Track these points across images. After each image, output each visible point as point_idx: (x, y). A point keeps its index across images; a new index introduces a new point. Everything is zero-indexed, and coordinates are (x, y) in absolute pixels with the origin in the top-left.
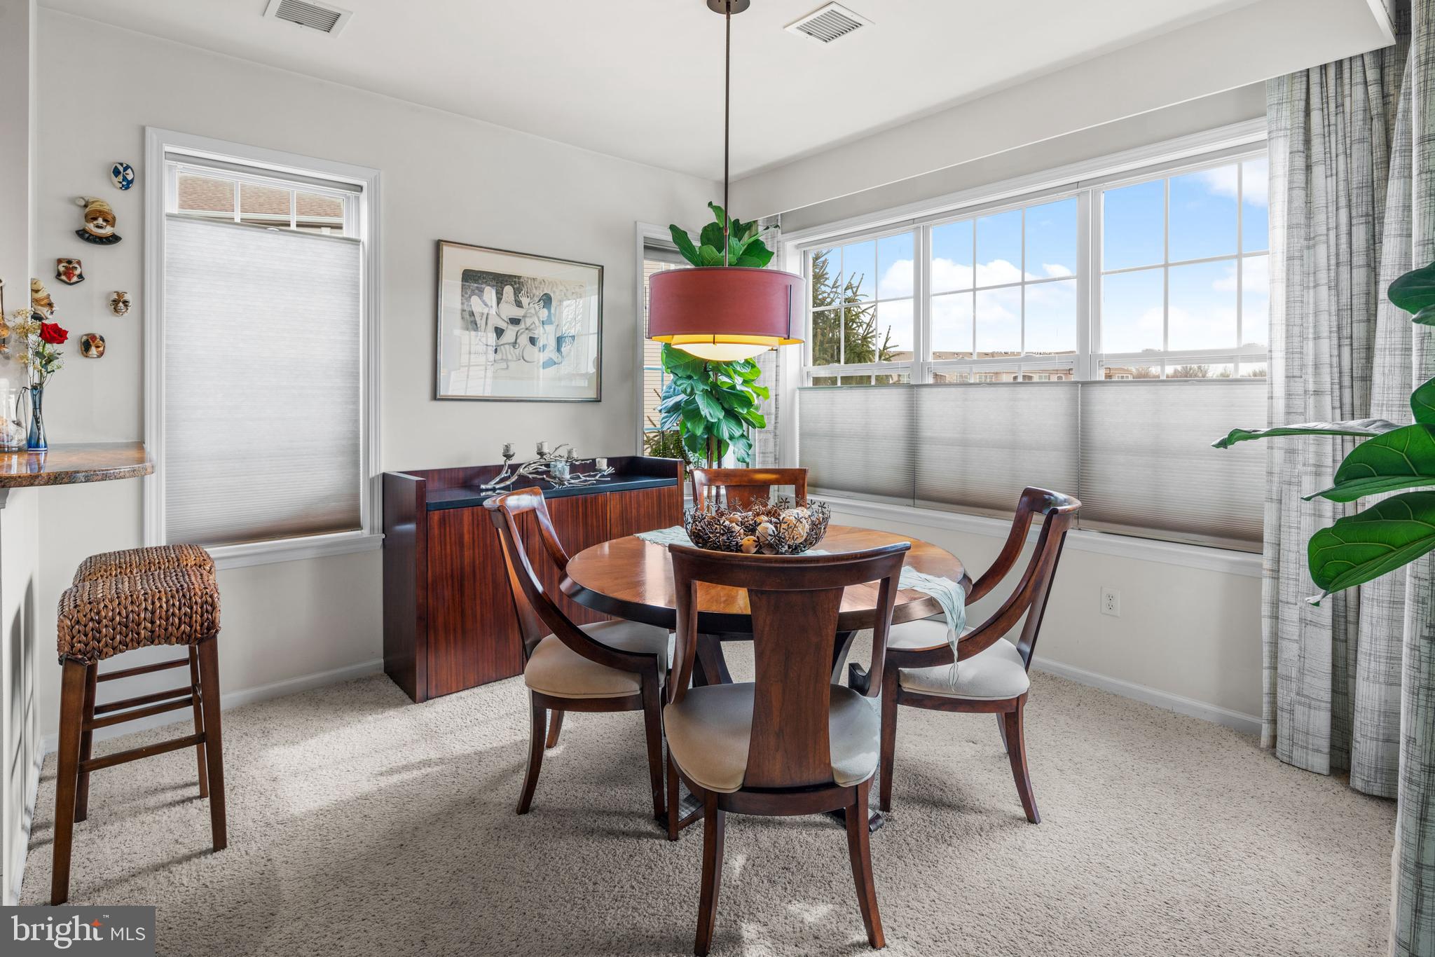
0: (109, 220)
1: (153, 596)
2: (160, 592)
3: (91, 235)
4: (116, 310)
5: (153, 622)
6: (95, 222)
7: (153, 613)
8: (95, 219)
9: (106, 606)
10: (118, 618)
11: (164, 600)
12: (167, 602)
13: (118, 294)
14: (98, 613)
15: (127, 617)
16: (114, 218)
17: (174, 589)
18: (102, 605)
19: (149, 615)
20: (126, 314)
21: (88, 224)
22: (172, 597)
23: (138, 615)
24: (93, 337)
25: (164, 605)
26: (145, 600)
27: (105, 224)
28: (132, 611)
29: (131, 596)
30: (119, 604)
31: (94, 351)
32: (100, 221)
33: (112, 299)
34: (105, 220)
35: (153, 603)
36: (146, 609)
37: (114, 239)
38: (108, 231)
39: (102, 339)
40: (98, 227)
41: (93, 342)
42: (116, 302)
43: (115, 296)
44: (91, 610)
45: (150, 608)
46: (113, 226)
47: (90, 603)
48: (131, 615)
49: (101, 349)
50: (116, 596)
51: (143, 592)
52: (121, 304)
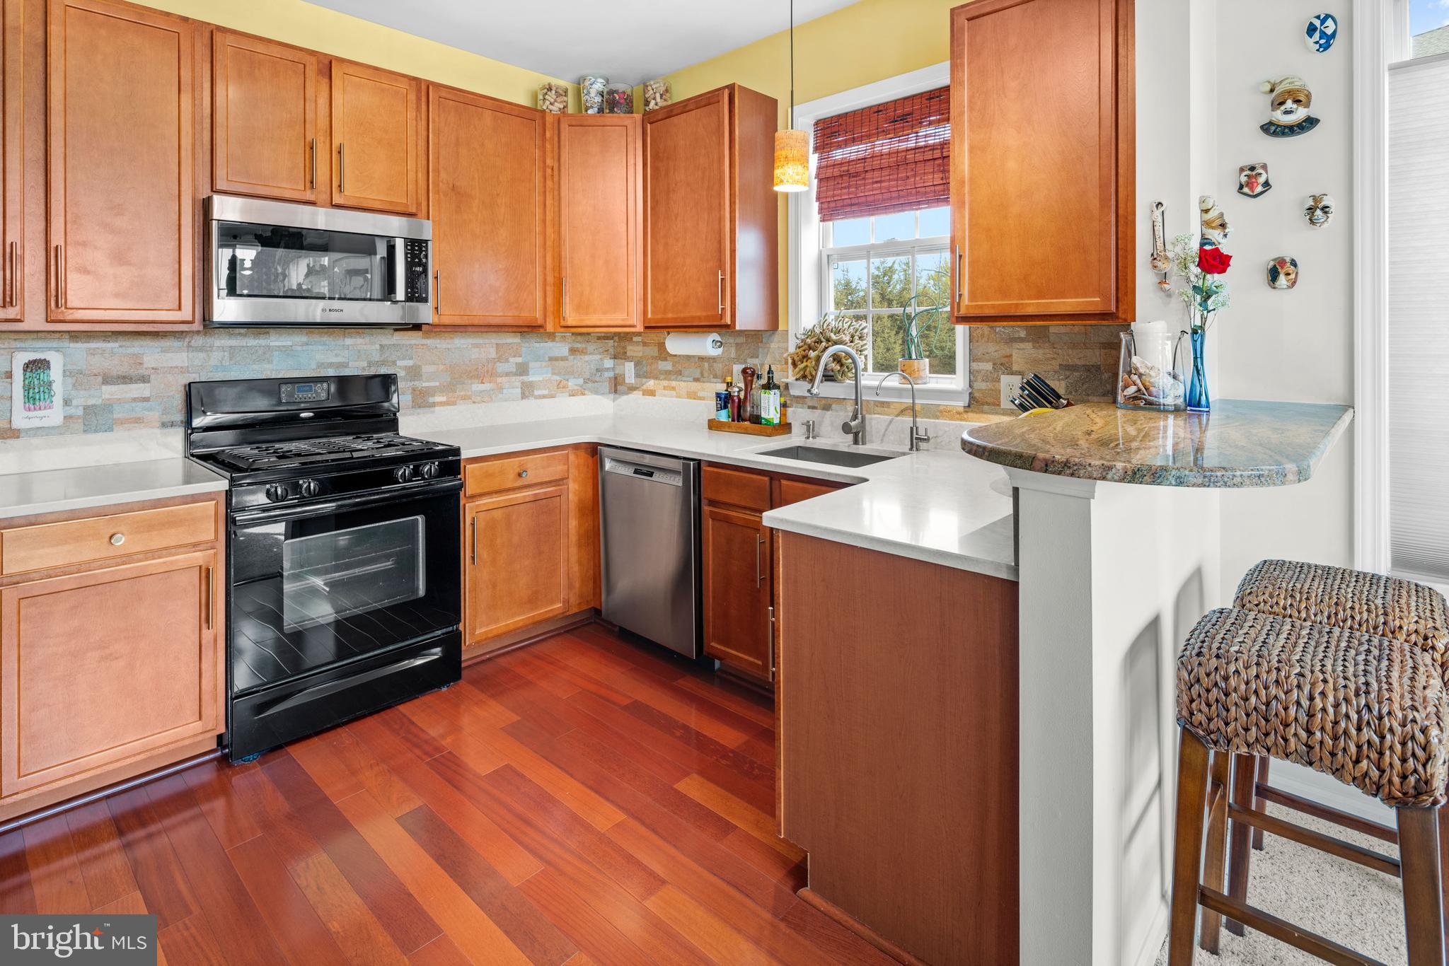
0: (1302, 99)
1: (1313, 684)
2: (1325, 681)
3: (1278, 126)
4: (1312, 221)
5: (1310, 733)
6: (1283, 108)
7: (1311, 715)
8: (1282, 103)
9: (1237, 672)
10: (1253, 699)
11: (1331, 699)
12: (1336, 706)
13: (1315, 198)
14: (1226, 678)
15: (1268, 704)
16: (1309, 96)
17: (1352, 686)
18: (1232, 668)
19: (1303, 718)
20: (1326, 225)
21: (1274, 113)
22: (1345, 699)
23: (1286, 709)
24: (1281, 262)
25: (1331, 710)
26: (1299, 686)
27: (1295, 106)
28: (1276, 697)
29: (1278, 670)
30: (1257, 676)
31: (1282, 280)
32: (1289, 104)
33: (1307, 206)
34: (1297, 101)
35: (1311, 698)
36: (1298, 703)
37: (1311, 122)
38: (1300, 114)
39: (1294, 263)
40: (1287, 112)
41: (1282, 268)
42: (1311, 210)
43: (1311, 203)
44: (1216, 669)
45: (1305, 703)
46: (1307, 105)
47: (1218, 657)
48: (1274, 703)
49: (1293, 276)
50: (1255, 659)
51: (1298, 670)
52: (1318, 212)
